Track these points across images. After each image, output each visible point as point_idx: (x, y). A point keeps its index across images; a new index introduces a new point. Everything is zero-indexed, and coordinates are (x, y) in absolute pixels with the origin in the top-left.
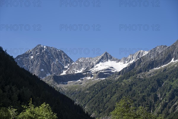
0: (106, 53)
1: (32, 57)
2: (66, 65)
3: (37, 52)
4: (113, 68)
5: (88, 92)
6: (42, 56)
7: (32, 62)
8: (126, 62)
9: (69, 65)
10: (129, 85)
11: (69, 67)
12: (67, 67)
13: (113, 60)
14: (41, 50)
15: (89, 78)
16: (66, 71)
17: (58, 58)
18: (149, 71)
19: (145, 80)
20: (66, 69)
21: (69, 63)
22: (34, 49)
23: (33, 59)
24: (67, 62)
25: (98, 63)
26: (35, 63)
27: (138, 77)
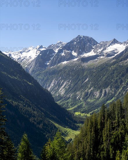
0: (115, 39)
1: (75, 43)
2: (94, 46)
3: (78, 40)
4: (116, 49)
5: (95, 71)
6: (80, 42)
7: (75, 46)
8: (125, 44)
9: (95, 46)
10: (113, 70)
11: (95, 47)
12: (94, 47)
13: (118, 43)
14: (80, 39)
15: (102, 57)
16: (93, 50)
17: (89, 42)
18: (126, 60)
19: (123, 67)
20: (94, 48)
21: (95, 45)
22: (76, 38)
23: (76, 44)
24: (94, 44)
25: (109, 46)
26: (77, 46)
27: (119, 64)
